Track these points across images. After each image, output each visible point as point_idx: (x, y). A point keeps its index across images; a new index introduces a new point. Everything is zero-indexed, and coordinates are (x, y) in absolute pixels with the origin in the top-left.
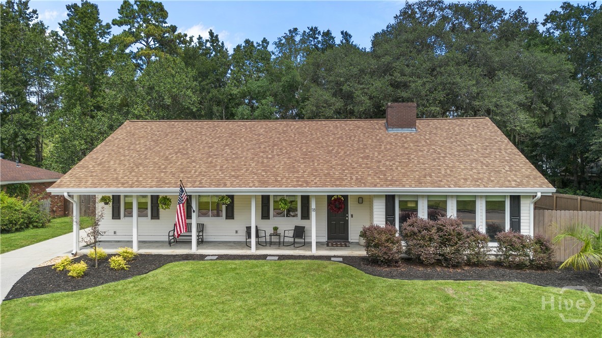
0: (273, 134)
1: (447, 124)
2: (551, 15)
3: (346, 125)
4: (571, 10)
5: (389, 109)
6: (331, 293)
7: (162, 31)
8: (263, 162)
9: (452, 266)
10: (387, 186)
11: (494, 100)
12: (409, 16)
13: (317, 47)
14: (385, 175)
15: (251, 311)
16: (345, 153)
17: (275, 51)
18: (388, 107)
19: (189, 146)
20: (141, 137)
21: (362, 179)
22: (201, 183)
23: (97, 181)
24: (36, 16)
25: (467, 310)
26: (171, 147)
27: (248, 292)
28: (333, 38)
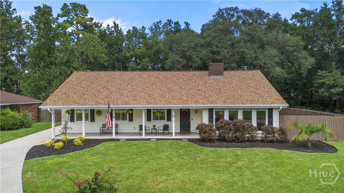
0: (151, 78)
1: (239, 74)
2: (295, 15)
3: (189, 74)
4: (306, 12)
5: (210, 66)
6: (183, 154)
7: (86, 20)
8: (148, 93)
9: (240, 142)
10: (209, 104)
11: (263, 61)
12: (221, 15)
13: (171, 30)
14: (208, 99)
15: (147, 162)
16: (189, 88)
17: (149, 33)
18: (210, 65)
19: (109, 84)
20: (84, 80)
21: (197, 101)
22: (117, 103)
23: (64, 103)
24: (15, 12)
25: (245, 160)
26: (100, 85)
27: (144, 154)
28: (180, 26)
